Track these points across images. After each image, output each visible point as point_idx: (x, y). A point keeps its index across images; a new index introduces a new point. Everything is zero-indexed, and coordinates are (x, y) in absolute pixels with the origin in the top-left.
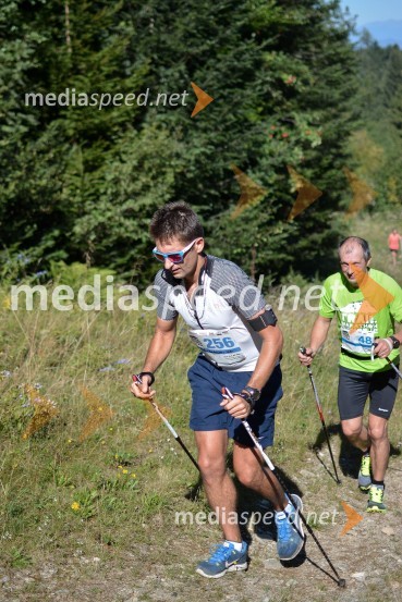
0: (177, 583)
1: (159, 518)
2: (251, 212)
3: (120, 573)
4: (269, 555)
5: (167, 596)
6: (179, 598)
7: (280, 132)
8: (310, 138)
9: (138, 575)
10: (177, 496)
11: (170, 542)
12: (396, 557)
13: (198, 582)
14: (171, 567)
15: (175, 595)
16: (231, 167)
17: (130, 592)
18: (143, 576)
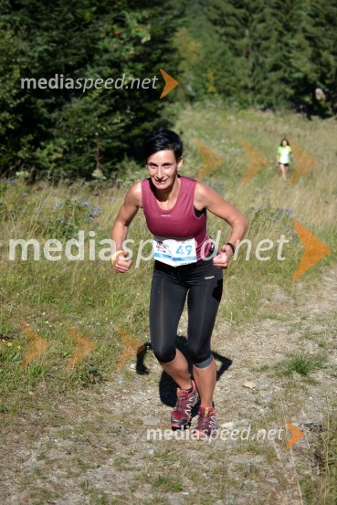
0: (69, 443)
1: (42, 385)
2: (90, 103)
3: (16, 437)
4: (145, 413)
5: (63, 455)
6: (73, 456)
7: (113, 29)
8: (140, 34)
9: (33, 437)
10: (55, 365)
11: (56, 406)
12: (258, 408)
13: (88, 440)
14: (61, 428)
15: (69, 453)
16: (71, 63)
17: (28, 453)
18: (37, 439)
